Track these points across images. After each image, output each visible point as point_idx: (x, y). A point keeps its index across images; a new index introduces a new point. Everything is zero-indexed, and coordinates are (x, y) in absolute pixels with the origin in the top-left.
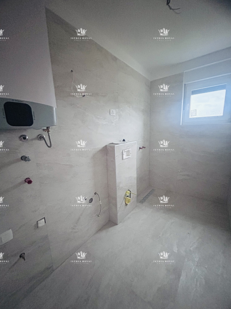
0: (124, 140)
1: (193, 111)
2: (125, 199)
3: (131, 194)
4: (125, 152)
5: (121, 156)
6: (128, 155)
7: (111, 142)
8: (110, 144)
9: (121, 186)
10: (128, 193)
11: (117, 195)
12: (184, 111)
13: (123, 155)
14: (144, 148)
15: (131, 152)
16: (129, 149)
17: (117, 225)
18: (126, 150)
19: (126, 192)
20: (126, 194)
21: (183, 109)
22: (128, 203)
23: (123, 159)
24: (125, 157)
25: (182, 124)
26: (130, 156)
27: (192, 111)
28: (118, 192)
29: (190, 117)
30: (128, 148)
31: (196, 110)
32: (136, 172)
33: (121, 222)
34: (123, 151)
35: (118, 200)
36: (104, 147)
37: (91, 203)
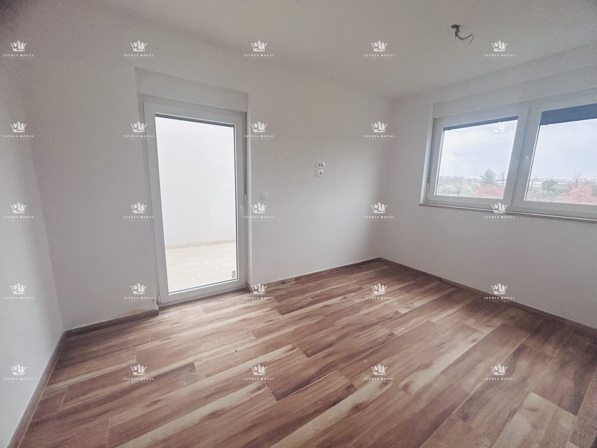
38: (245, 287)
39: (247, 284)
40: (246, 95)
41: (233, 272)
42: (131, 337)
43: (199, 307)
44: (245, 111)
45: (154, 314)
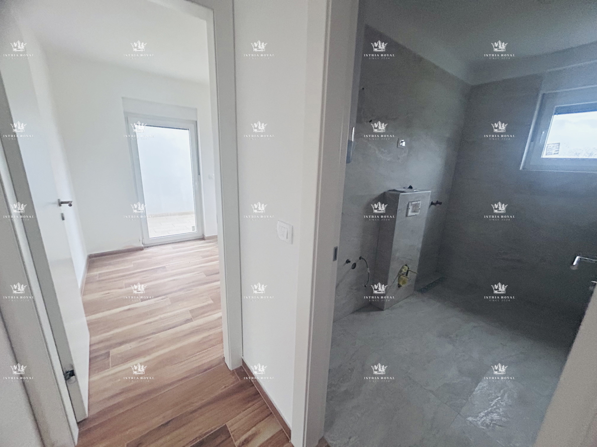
0: (411, 187)
1: (553, 145)
2: (399, 276)
3: (409, 272)
4: (411, 205)
5: (405, 211)
6: (414, 212)
7: (392, 188)
8: (390, 191)
9: (397, 255)
10: (405, 270)
11: (390, 268)
12: (532, 143)
13: (408, 209)
14: (438, 205)
15: (420, 208)
16: (418, 202)
17: (383, 310)
18: (413, 203)
19: (403, 267)
20: (401, 271)
21: (532, 140)
22: (403, 284)
23: (407, 216)
24: (410, 213)
25: (524, 168)
26: (418, 212)
27: (549, 146)
28: (391, 263)
29: (544, 156)
30: (417, 200)
31: (559, 144)
32: (421, 240)
33: (388, 309)
34: (408, 204)
35: (390, 274)
36: (382, 194)
37: (354, 269)
38: (202, 237)
39: (203, 235)
40: (196, 109)
41: (193, 227)
42: (129, 258)
43: (170, 246)
44: (195, 120)
45: (141, 249)
